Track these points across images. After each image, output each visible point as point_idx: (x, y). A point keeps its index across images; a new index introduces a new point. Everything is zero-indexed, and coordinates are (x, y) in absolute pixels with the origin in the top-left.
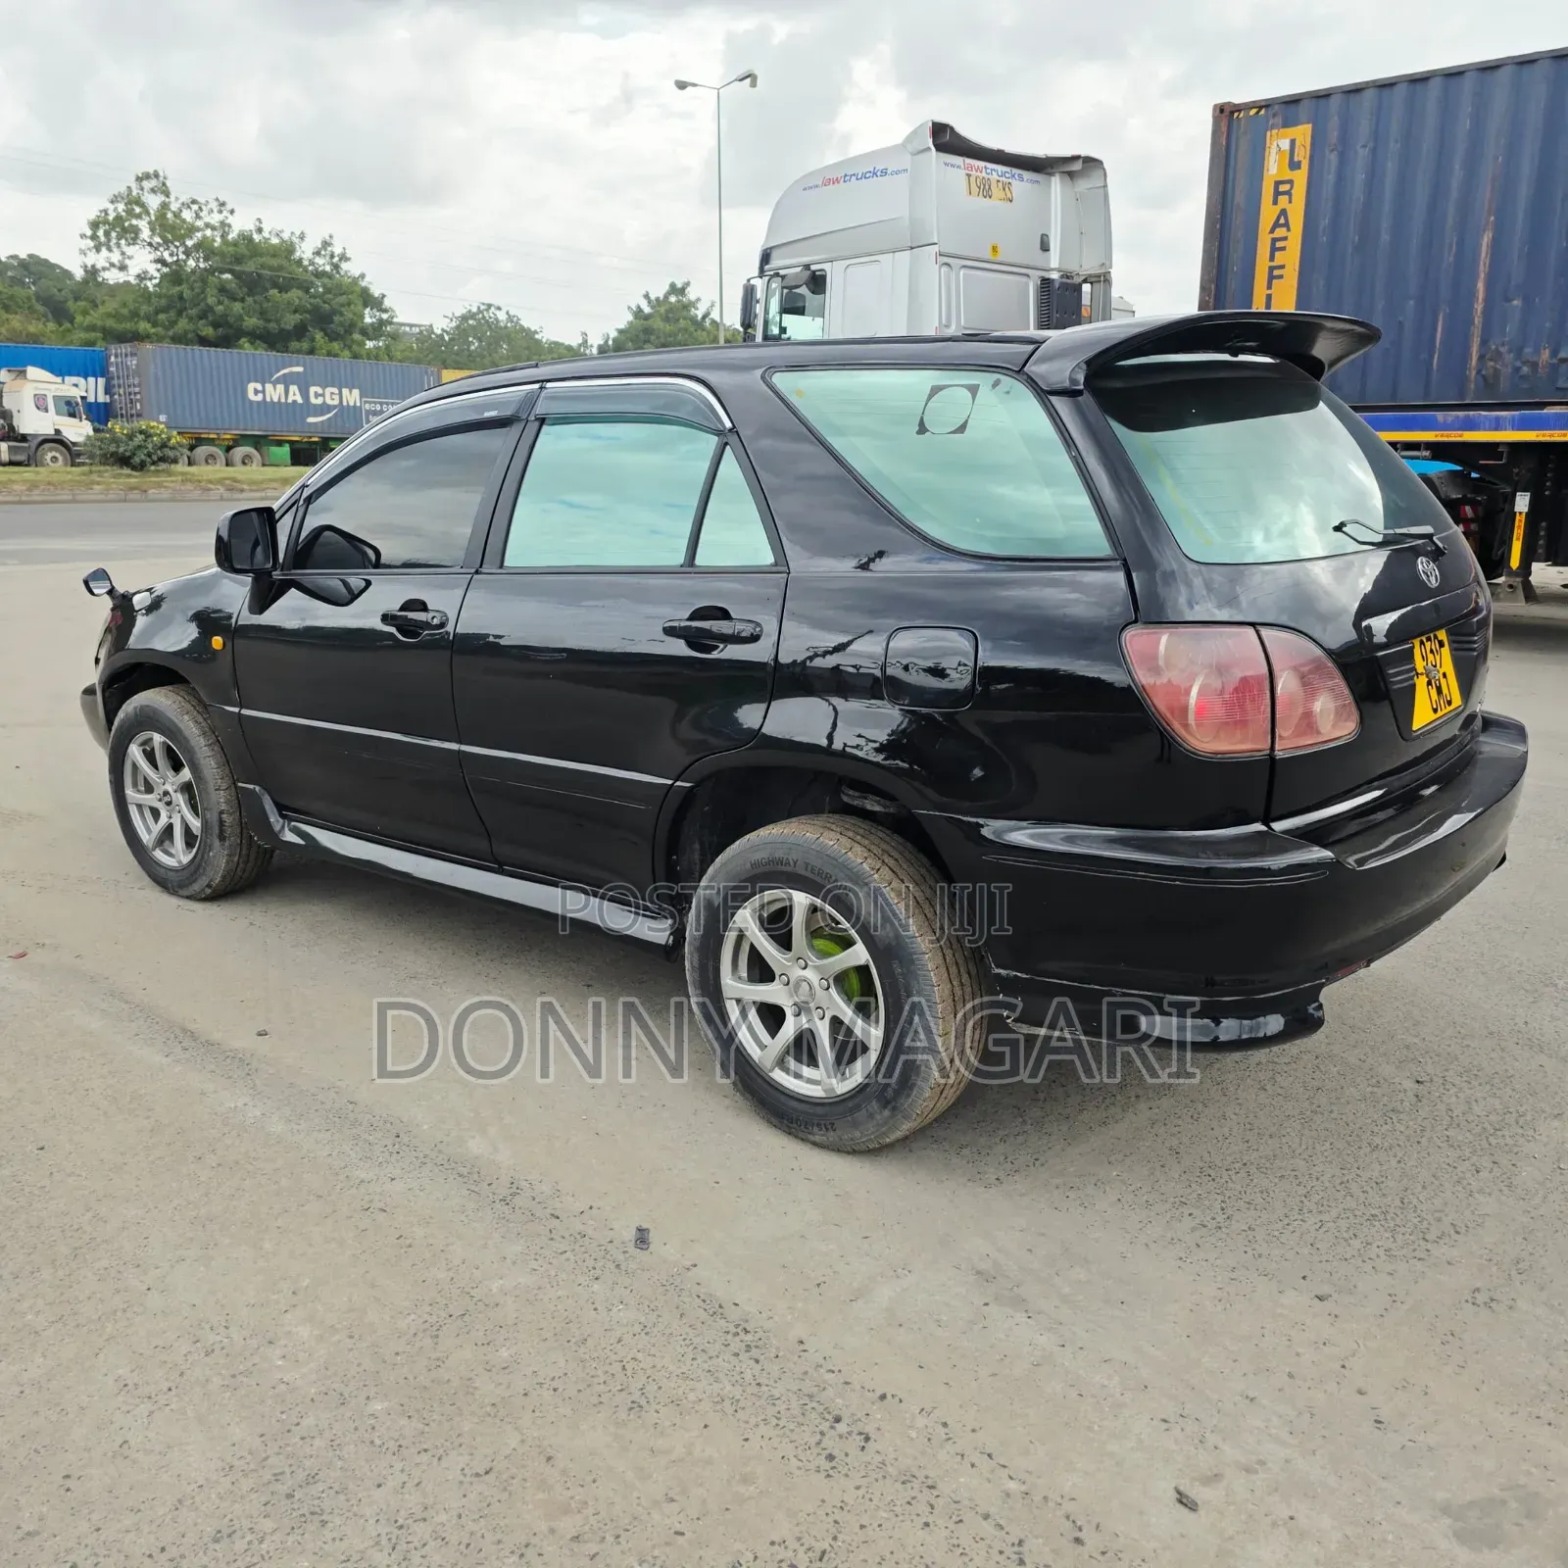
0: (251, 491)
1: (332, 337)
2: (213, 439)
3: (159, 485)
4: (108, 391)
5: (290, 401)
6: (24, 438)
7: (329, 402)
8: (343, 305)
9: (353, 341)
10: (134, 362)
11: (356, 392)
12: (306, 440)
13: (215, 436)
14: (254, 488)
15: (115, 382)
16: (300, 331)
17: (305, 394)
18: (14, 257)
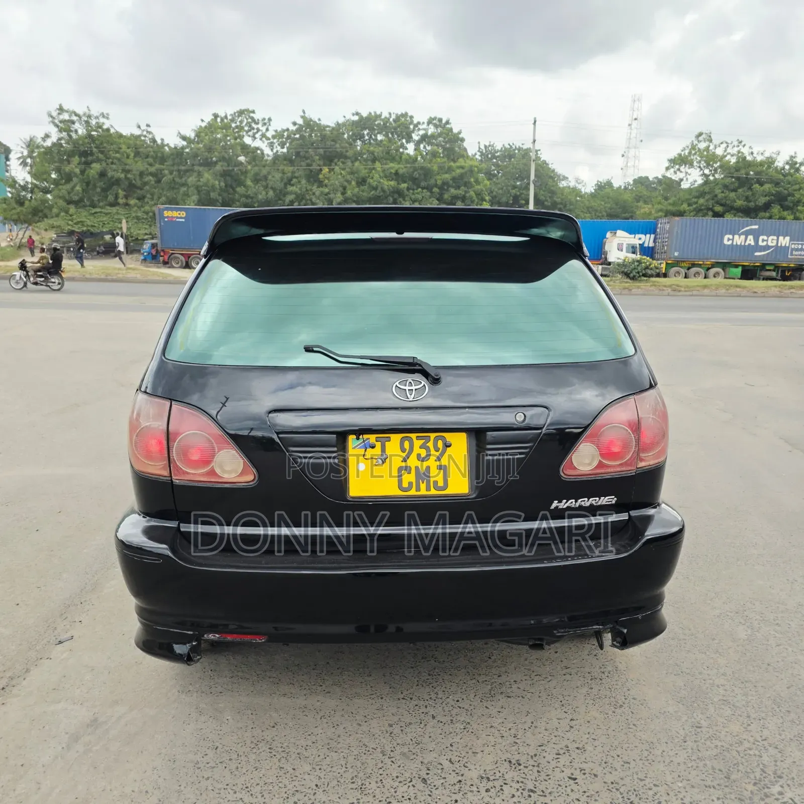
0: (686, 291)
1: (785, 208)
2: (701, 264)
3: (638, 287)
4: (655, 241)
5: (747, 244)
6: (609, 264)
7: (770, 244)
8: (795, 190)
9: (797, 210)
10: (668, 226)
11: (788, 238)
12: (752, 264)
13: (701, 263)
14: (687, 289)
15: (658, 236)
16: (767, 207)
17: (756, 240)
18: (657, 178)
